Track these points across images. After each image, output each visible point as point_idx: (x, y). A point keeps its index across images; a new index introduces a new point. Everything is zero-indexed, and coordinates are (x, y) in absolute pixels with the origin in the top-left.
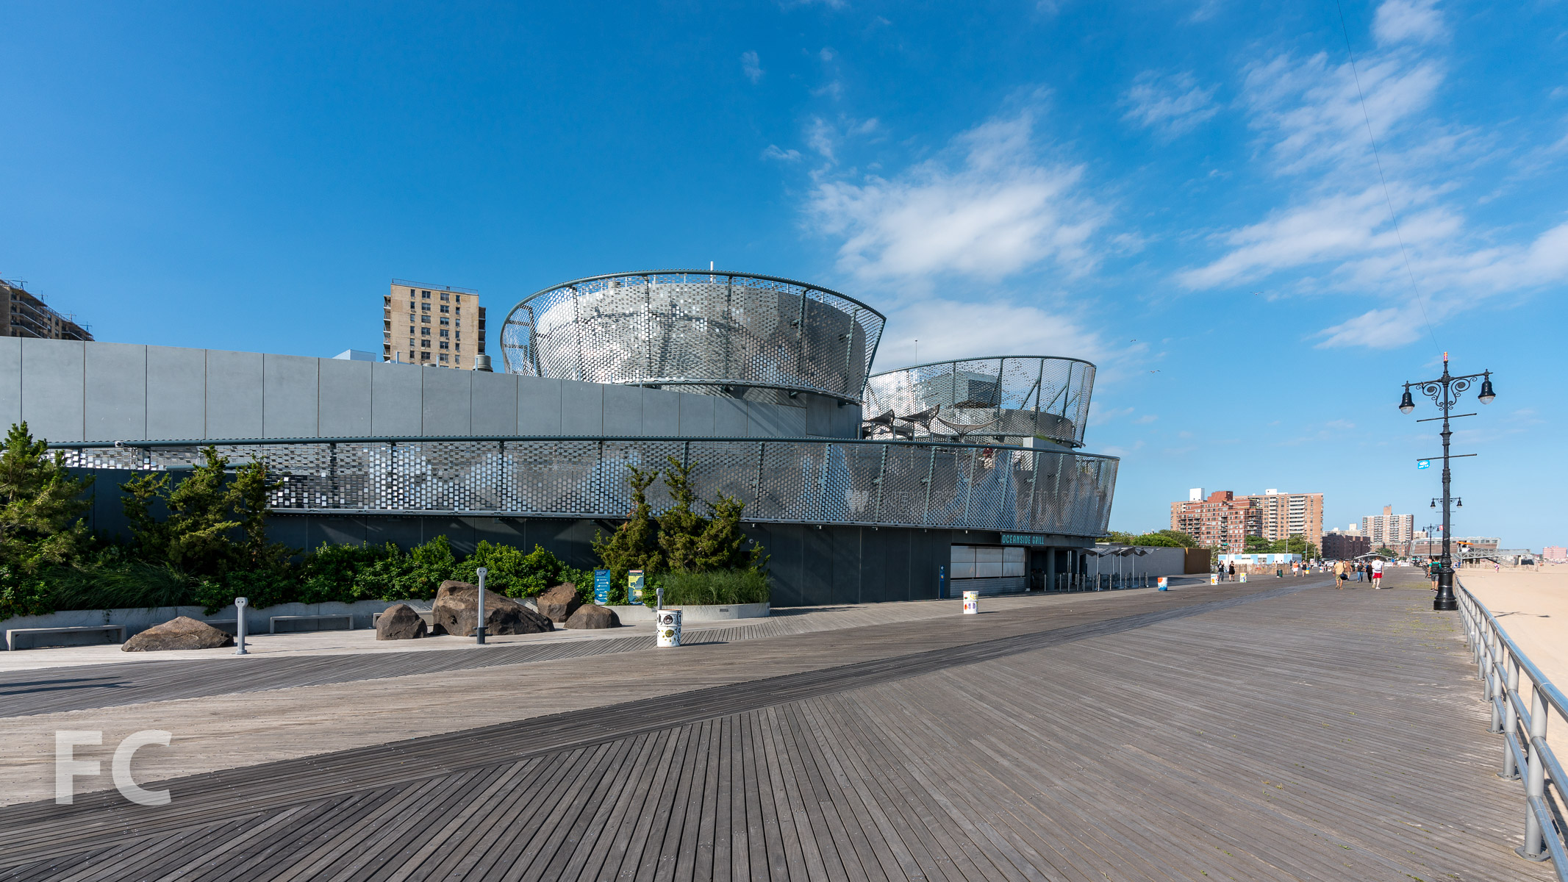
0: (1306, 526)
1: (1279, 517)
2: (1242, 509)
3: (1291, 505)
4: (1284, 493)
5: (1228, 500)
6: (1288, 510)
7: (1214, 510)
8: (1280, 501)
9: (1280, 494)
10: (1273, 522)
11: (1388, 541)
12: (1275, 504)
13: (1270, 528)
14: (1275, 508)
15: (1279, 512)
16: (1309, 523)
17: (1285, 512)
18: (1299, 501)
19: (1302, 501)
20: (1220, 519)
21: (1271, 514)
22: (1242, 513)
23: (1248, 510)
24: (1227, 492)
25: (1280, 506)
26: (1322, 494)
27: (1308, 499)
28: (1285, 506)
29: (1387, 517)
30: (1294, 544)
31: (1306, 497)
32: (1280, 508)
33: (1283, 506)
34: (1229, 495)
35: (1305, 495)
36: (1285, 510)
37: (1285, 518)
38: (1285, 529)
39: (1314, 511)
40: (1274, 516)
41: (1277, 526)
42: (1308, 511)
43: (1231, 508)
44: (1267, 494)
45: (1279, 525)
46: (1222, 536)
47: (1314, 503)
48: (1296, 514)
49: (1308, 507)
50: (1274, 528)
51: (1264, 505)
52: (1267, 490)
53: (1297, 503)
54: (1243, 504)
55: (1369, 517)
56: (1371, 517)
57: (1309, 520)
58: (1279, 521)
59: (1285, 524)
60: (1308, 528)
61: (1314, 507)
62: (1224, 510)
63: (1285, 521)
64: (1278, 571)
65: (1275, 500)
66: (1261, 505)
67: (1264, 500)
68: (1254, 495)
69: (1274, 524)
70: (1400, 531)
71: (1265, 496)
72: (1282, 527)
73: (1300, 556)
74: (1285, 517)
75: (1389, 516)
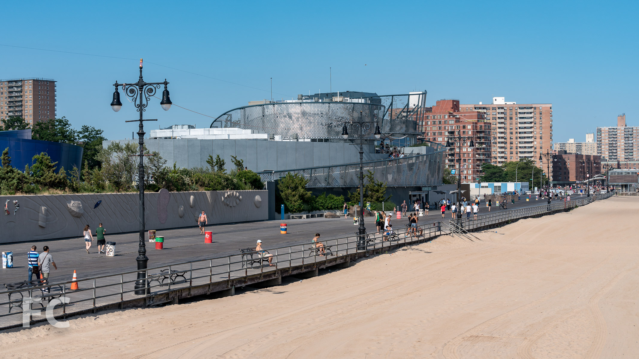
0: (535, 143)
1: (508, 131)
2: (469, 123)
3: (521, 118)
4: (511, 103)
5: (454, 111)
6: (516, 123)
7: (440, 122)
8: (508, 111)
9: (508, 103)
10: (502, 138)
11: (623, 159)
12: (503, 116)
13: (499, 145)
14: (503, 120)
15: (508, 126)
16: (538, 140)
17: (514, 126)
18: (528, 113)
19: (531, 113)
20: (447, 134)
21: (500, 128)
22: (469, 127)
23: (476, 123)
24: (453, 101)
25: (508, 118)
26: (550, 105)
27: (537, 111)
28: (514, 119)
29: (621, 129)
30: (523, 169)
31: (535, 108)
32: (508, 121)
33: (511, 118)
34: (456, 105)
35: (534, 106)
36: (514, 123)
37: (514, 133)
38: (514, 146)
39: (543, 125)
40: (502, 130)
41: (505, 143)
42: (538, 125)
43: (458, 120)
44: (495, 103)
45: (508, 141)
46: (449, 155)
47: (543, 115)
48: (525, 128)
49: (538, 121)
50: (503, 145)
51: (491, 116)
52: (494, 98)
53: (526, 115)
54: (471, 117)
55: (603, 129)
56: (605, 129)
57: (538, 136)
58: (508, 136)
59: (514, 140)
60: (538, 146)
61: (543, 120)
62: (451, 122)
63: (514, 136)
64: (512, 200)
65: (502, 111)
66: (489, 117)
67: (491, 111)
68: (481, 103)
69: (503, 140)
70: (635, 146)
71: (491, 106)
72: (511, 143)
73: (527, 184)
74: (514, 131)
75: (623, 128)
